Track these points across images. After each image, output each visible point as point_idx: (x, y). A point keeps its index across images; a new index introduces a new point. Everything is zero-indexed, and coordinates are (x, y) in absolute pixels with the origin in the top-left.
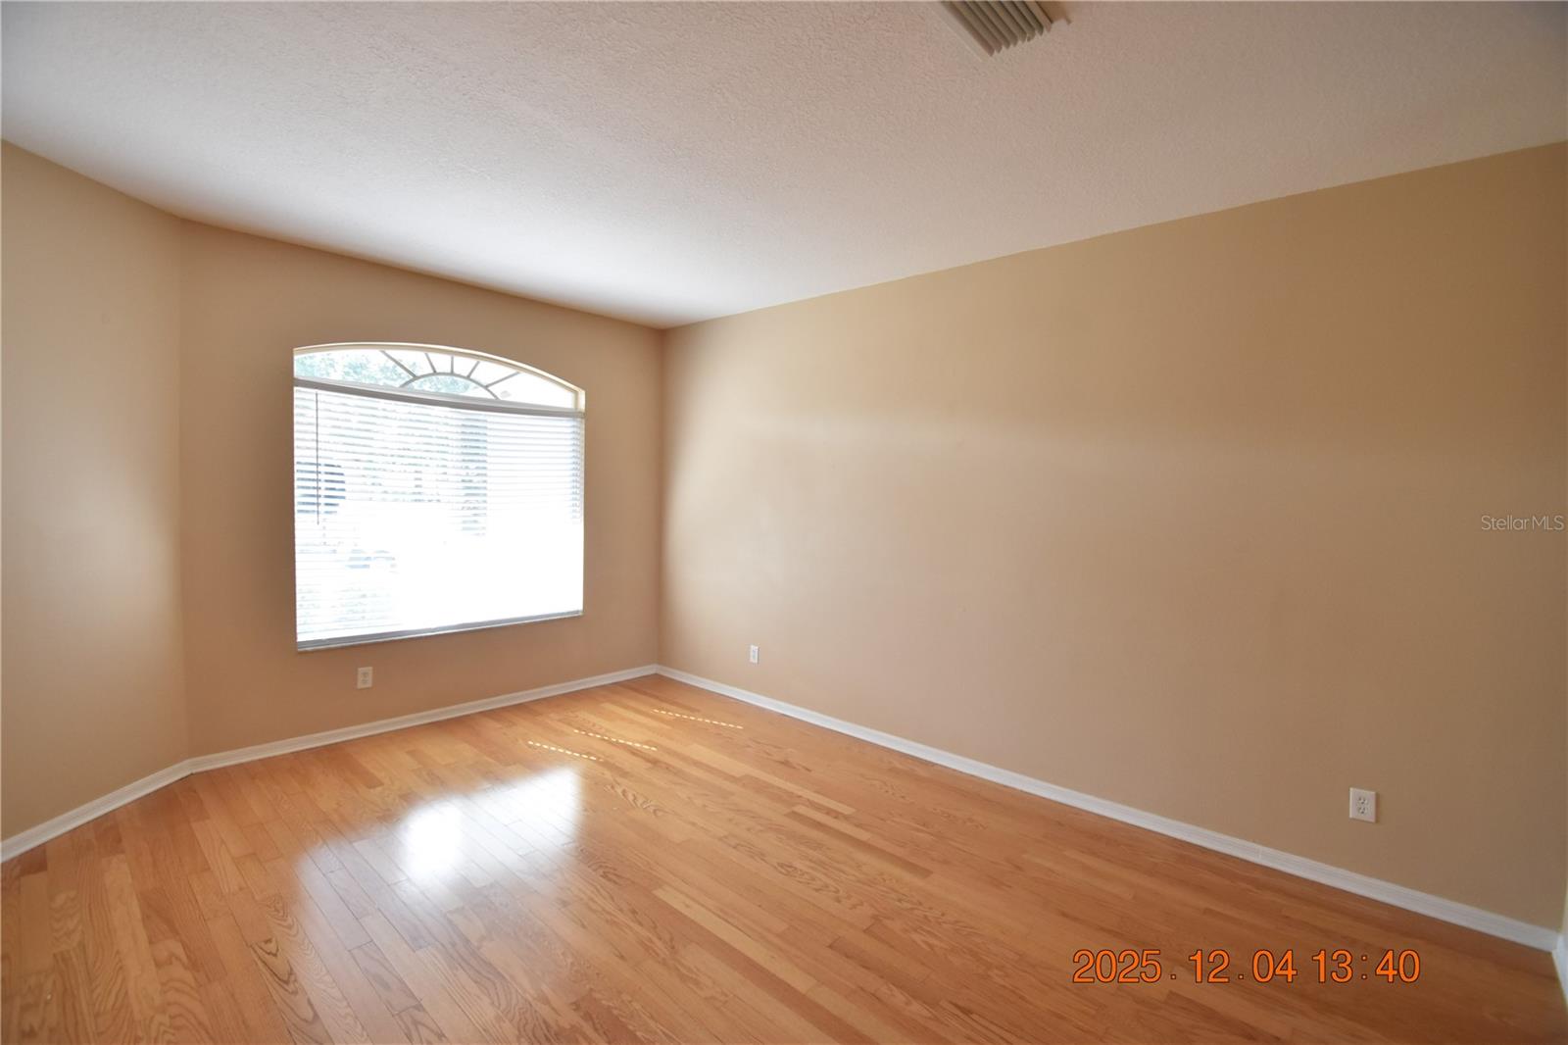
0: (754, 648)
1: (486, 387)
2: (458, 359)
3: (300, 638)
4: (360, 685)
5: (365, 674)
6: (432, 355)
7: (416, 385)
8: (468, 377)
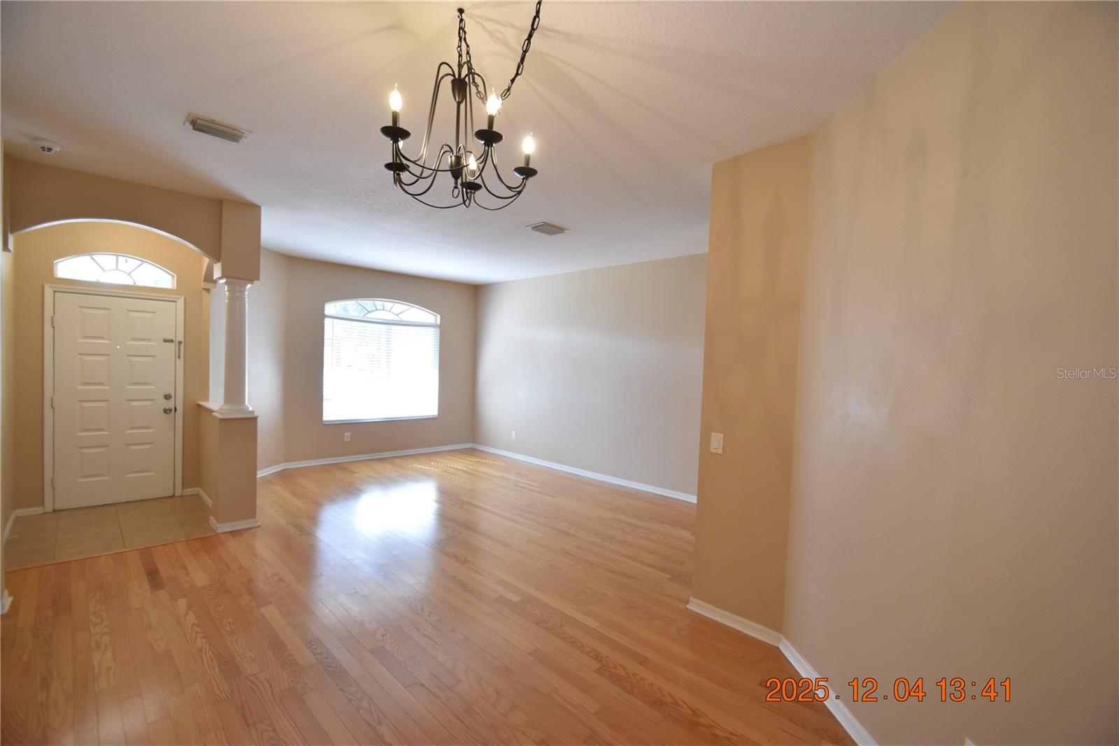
0: (514, 432)
1: (397, 315)
2: (386, 303)
3: (324, 419)
4: (346, 440)
5: (347, 435)
6: (375, 302)
7: (368, 315)
8: (390, 311)
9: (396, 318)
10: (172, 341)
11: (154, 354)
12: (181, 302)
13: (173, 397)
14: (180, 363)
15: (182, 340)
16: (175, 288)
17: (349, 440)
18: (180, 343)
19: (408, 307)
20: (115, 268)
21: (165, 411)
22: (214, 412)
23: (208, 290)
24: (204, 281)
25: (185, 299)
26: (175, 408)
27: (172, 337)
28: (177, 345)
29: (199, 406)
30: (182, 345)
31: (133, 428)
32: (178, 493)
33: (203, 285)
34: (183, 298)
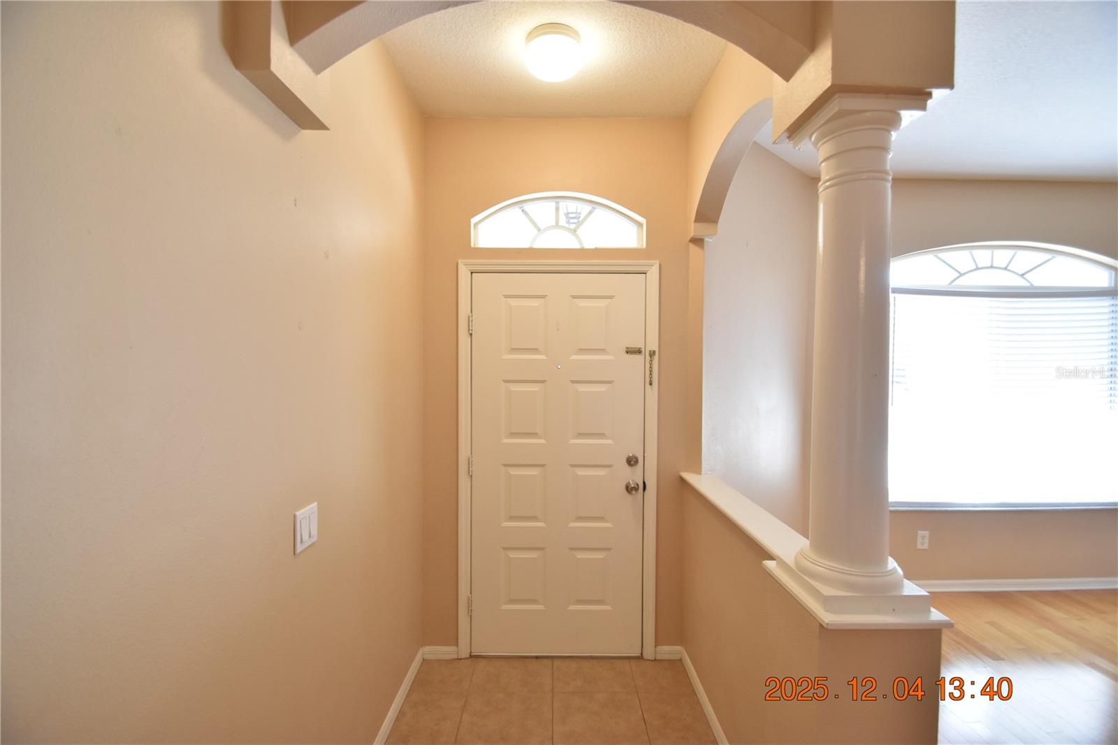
1: (1023, 275)
4: (919, 547)
5: (923, 537)
6: (975, 252)
7: (962, 280)
8: (1006, 268)
9: (1020, 282)
10: (639, 352)
11: (611, 380)
12: (654, 273)
13: (641, 460)
14: (653, 393)
15: (656, 349)
16: (645, 246)
17: (926, 546)
18: (652, 354)
19: (1044, 256)
20: (554, 224)
21: (629, 489)
22: (771, 558)
23: (698, 241)
24: (697, 220)
25: (660, 265)
26: (644, 483)
27: (640, 345)
28: (648, 358)
29: (683, 481)
30: (656, 358)
31: (580, 519)
32: (649, 653)
33: (693, 229)
34: (657, 263)
